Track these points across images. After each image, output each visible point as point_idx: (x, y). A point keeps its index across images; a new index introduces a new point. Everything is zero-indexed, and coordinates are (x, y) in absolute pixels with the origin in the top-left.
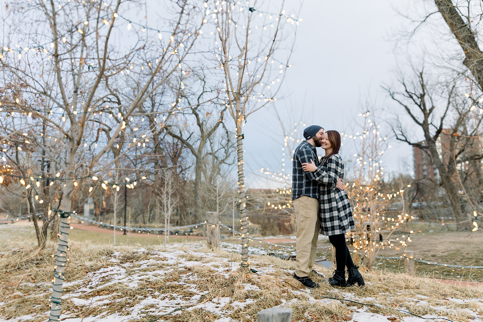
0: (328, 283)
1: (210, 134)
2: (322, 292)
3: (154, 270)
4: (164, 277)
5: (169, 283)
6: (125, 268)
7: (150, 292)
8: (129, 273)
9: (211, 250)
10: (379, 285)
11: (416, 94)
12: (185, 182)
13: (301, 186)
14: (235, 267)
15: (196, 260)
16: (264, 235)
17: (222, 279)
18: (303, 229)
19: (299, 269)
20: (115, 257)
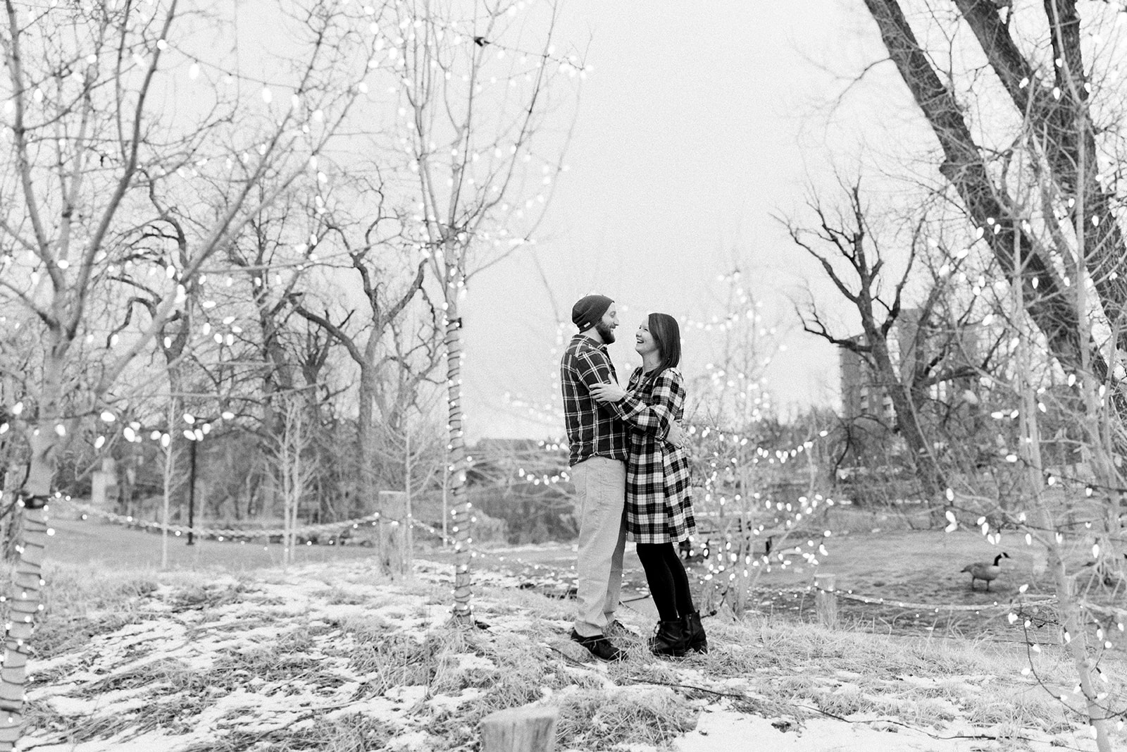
0: (646, 649)
1: (392, 314)
2: (634, 670)
3: (251, 628)
4: (274, 643)
5: (288, 656)
6: (183, 623)
7: (241, 679)
8: (193, 635)
9: (387, 578)
10: (757, 652)
11: (845, 233)
12: (335, 422)
13: (588, 436)
14: (440, 616)
15: (353, 603)
16: (514, 541)
17: (408, 645)
18: (593, 530)
19: (582, 619)
20: (160, 598)
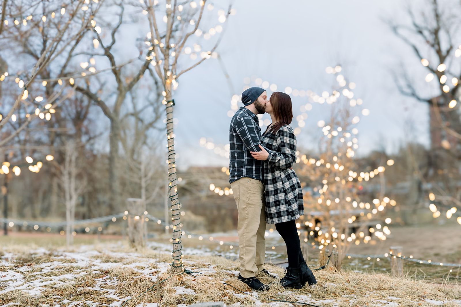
0: (280, 285)
2: (272, 295)
3: (61, 274)
4: (74, 282)
5: (82, 288)
6: (22, 273)
7: (58, 300)
8: (28, 279)
9: (134, 250)
10: (344, 287)
13: (241, 165)
14: (164, 268)
15: (115, 262)
17: (147, 283)
18: (245, 219)
19: (244, 269)
20: (7, 260)
